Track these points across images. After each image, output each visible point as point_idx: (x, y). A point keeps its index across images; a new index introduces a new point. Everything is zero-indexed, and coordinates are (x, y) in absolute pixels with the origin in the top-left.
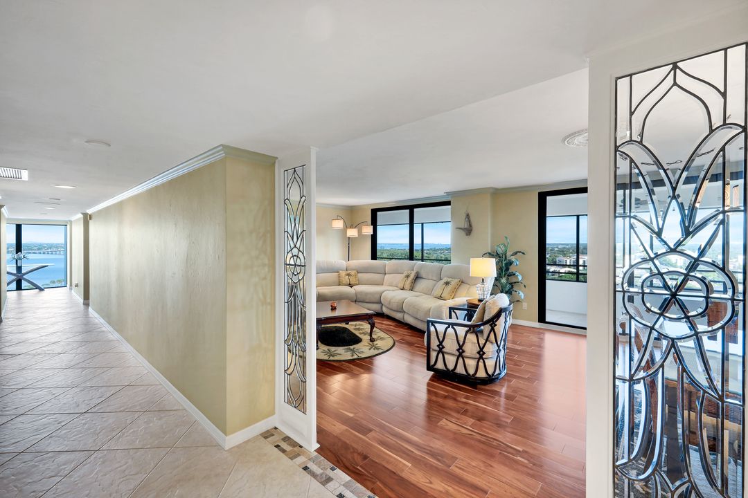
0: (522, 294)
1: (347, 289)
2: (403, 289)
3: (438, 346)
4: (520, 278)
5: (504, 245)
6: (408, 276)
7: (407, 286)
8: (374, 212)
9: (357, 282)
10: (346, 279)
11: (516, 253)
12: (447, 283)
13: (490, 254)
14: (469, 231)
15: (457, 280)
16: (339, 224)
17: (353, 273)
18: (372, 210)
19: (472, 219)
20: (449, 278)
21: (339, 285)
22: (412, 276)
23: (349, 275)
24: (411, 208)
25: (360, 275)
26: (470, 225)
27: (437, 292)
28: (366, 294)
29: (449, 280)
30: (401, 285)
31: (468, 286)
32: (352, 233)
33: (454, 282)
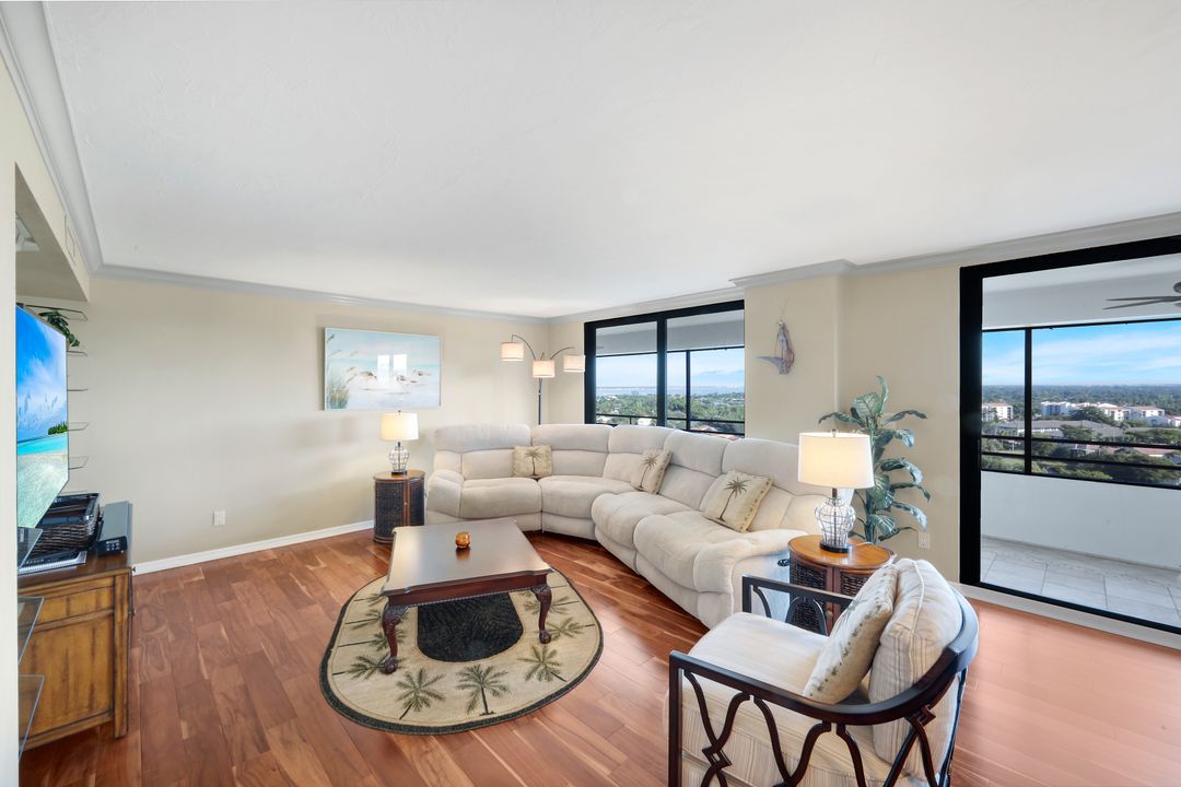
0: (921, 516)
1: (525, 486)
2: (640, 489)
3: (707, 752)
4: (918, 475)
5: (876, 396)
6: (651, 462)
7: (649, 484)
8: (590, 329)
9: (550, 470)
10: (526, 464)
11: (900, 416)
12: (736, 487)
13: (838, 416)
14: (786, 362)
15: (760, 481)
16: (515, 352)
17: (542, 450)
18: (586, 324)
19: (792, 337)
20: (742, 472)
21: (513, 475)
22: (660, 462)
23: (533, 454)
24: (661, 318)
25: (556, 454)
26: (790, 351)
27: (713, 505)
28: (563, 498)
29: (742, 477)
30: (636, 481)
31: (788, 497)
32: (544, 369)
33: (753, 486)
